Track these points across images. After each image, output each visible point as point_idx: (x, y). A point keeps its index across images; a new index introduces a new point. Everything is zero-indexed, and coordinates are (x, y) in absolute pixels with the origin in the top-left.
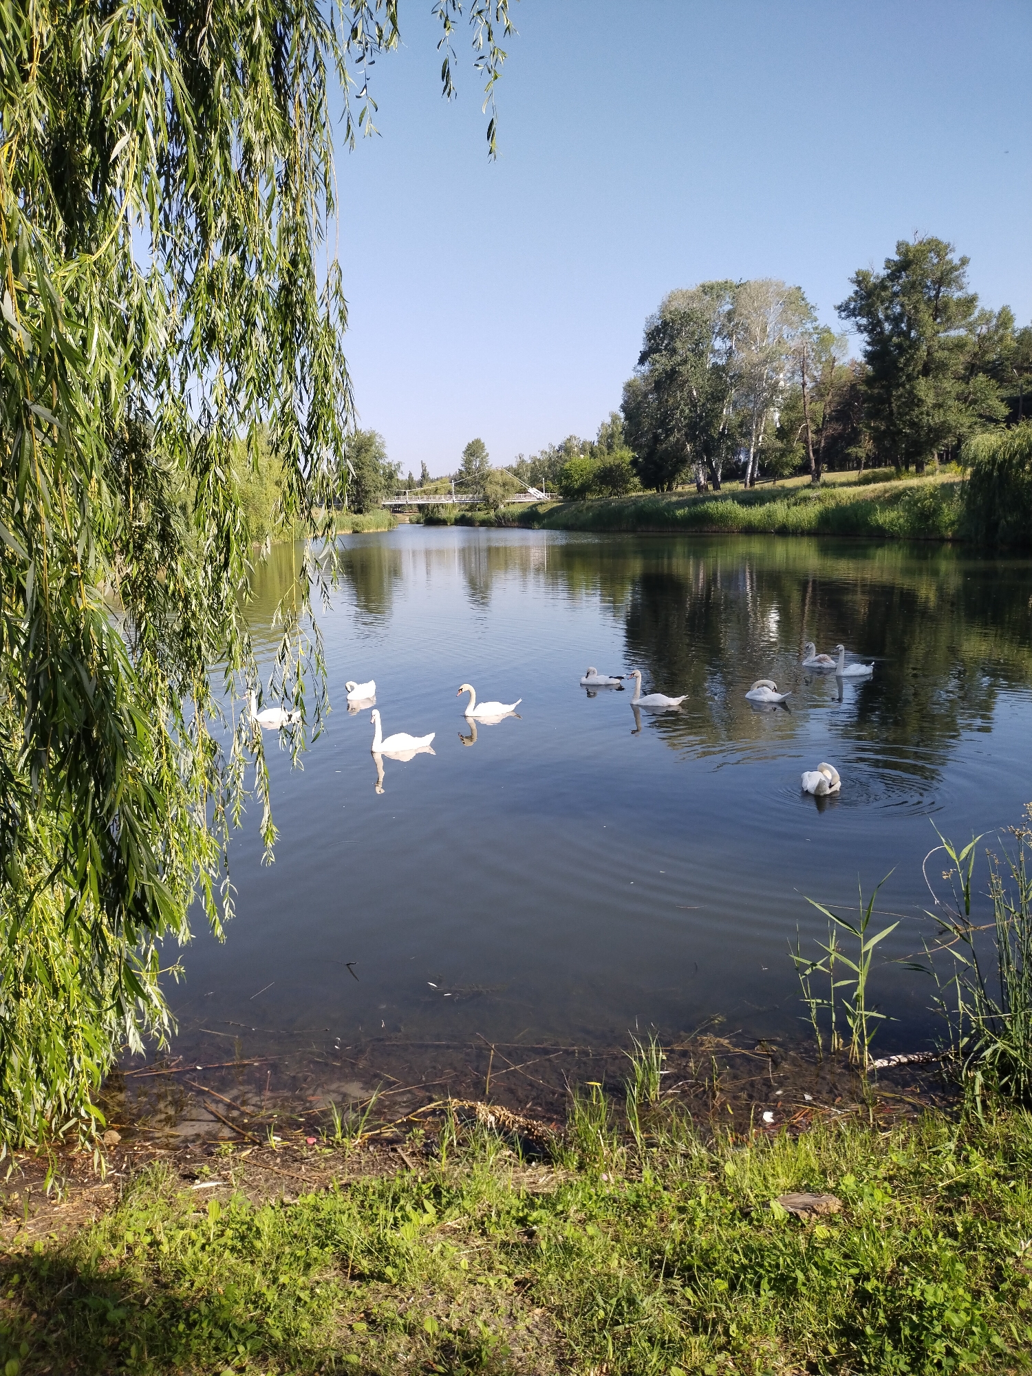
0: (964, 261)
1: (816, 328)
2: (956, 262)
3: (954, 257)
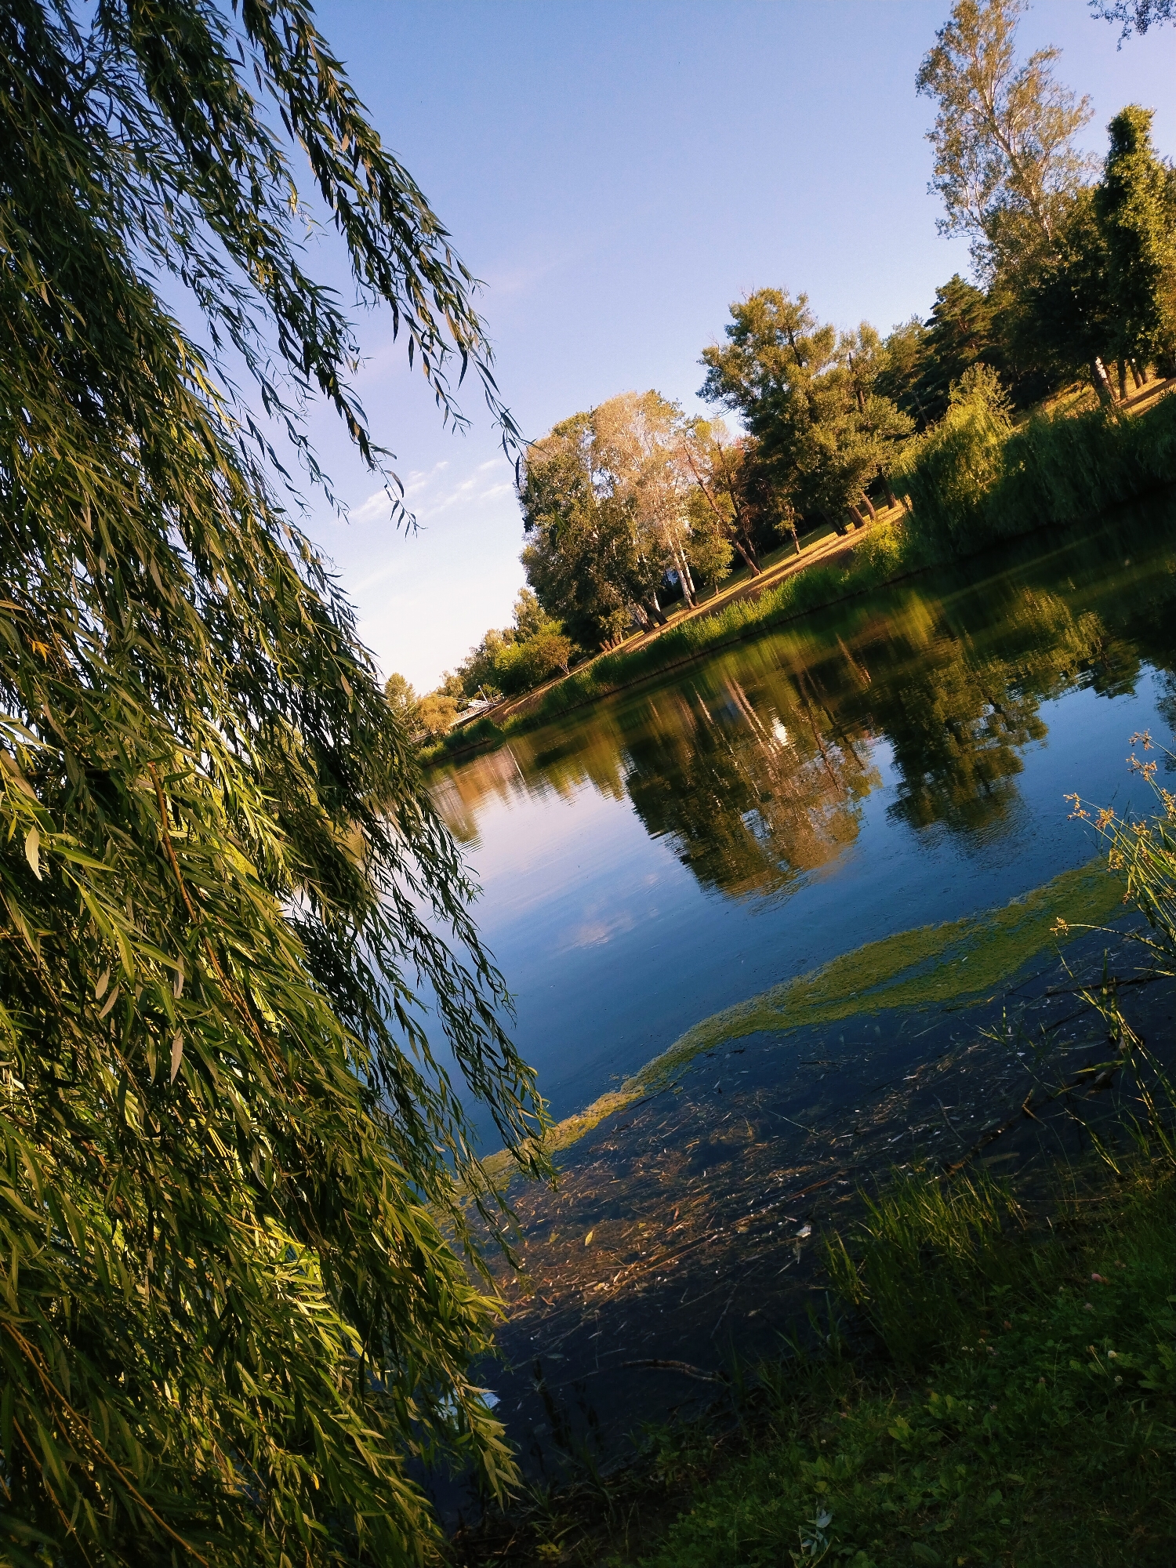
0: (802, 299)
1: (688, 422)
2: (796, 302)
3: (792, 299)
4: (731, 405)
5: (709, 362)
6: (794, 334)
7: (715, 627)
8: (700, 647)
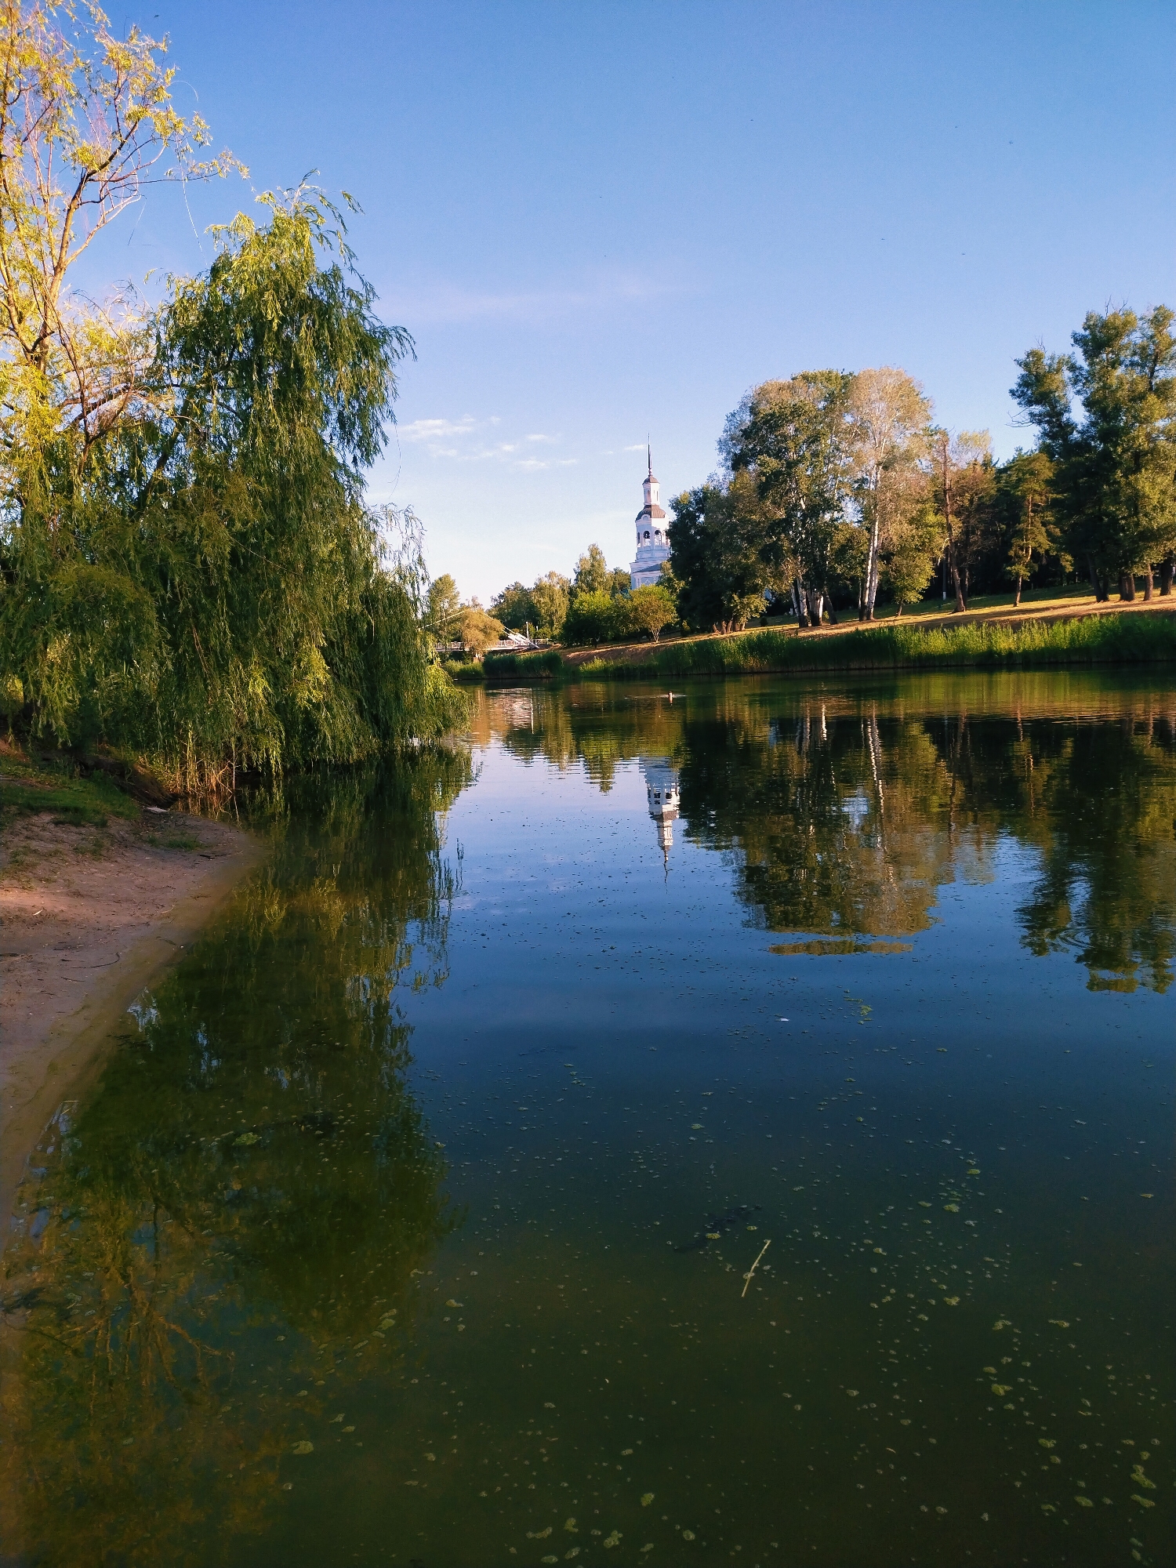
4: (1036, 419)
5: (1026, 365)
6: (1156, 368)
7: (938, 643)
8: (908, 659)
